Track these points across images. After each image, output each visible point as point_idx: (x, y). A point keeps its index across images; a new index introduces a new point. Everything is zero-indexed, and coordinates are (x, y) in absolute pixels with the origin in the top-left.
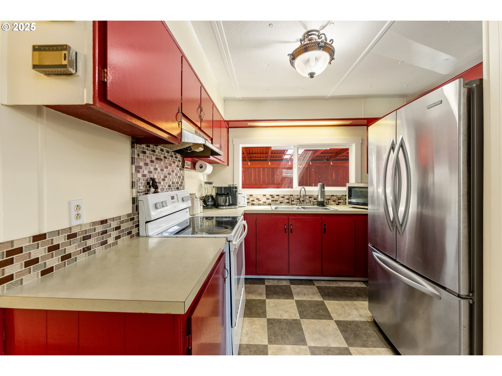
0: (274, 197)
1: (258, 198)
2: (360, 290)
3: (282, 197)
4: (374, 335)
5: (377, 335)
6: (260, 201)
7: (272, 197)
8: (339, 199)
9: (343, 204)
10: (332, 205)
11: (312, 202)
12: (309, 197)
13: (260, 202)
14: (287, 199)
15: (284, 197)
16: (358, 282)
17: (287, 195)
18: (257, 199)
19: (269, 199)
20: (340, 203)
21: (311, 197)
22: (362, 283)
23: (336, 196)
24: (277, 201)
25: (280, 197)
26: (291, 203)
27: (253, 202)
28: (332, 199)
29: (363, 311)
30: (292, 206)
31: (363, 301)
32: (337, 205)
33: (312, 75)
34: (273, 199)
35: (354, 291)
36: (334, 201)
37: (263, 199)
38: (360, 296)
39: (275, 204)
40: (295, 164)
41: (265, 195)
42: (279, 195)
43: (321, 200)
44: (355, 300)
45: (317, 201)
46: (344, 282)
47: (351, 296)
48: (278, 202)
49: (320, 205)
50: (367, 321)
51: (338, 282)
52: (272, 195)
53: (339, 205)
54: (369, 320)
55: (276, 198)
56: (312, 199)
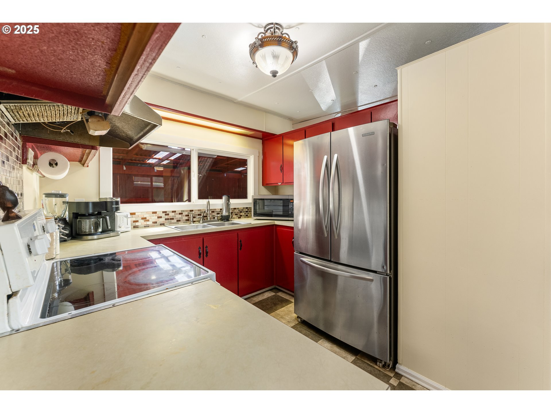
0: (168, 214)
1: (145, 217)
2: (273, 299)
3: (180, 214)
4: (308, 334)
5: (309, 333)
6: (148, 220)
7: (166, 215)
8: (240, 212)
9: (244, 217)
10: (234, 218)
11: (216, 218)
12: (212, 212)
13: (148, 223)
14: (186, 216)
15: (181, 214)
16: (267, 292)
17: (186, 211)
18: (142, 219)
19: (161, 217)
20: (241, 216)
21: (214, 212)
22: (270, 291)
23: (238, 208)
24: (173, 219)
25: (177, 214)
26: (193, 220)
27: (137, 224)
28: (234, 213)
29: (287, 317)
30: (194, 224)
31: (281, 308)
32: (239, 218)
33: (274, 74)
34: (167, 217)
35: (270, 302)
36: (236, 214)
37: (153, 218)
38: (277, 305)
39: (171, 223)
40: (193, 172)
41: (155, 213)
42: (175, 212)
43: (226, 214)
44: (276, 310)
45: (222, 216)
46: (257, 296)
47: (271, 308)
48: (175, 221)
49: (225, 219)
50: (296, 324)
51: (252, 298)
52: (166, 212)
53: (240, 218)
54: (297, 323)
55: (171, 215)
56: (215, 214)
